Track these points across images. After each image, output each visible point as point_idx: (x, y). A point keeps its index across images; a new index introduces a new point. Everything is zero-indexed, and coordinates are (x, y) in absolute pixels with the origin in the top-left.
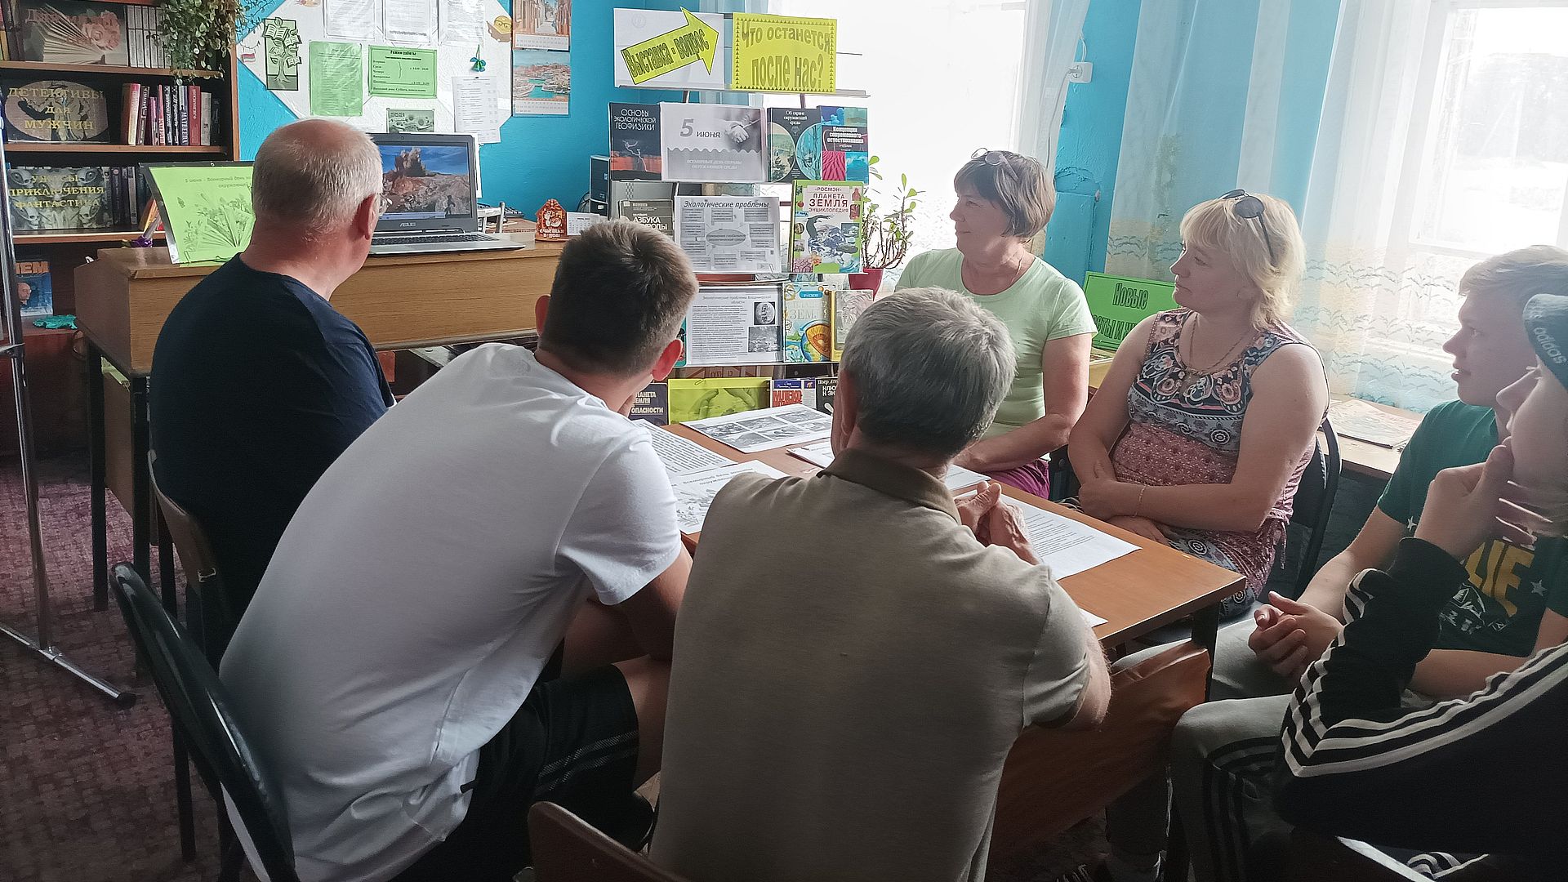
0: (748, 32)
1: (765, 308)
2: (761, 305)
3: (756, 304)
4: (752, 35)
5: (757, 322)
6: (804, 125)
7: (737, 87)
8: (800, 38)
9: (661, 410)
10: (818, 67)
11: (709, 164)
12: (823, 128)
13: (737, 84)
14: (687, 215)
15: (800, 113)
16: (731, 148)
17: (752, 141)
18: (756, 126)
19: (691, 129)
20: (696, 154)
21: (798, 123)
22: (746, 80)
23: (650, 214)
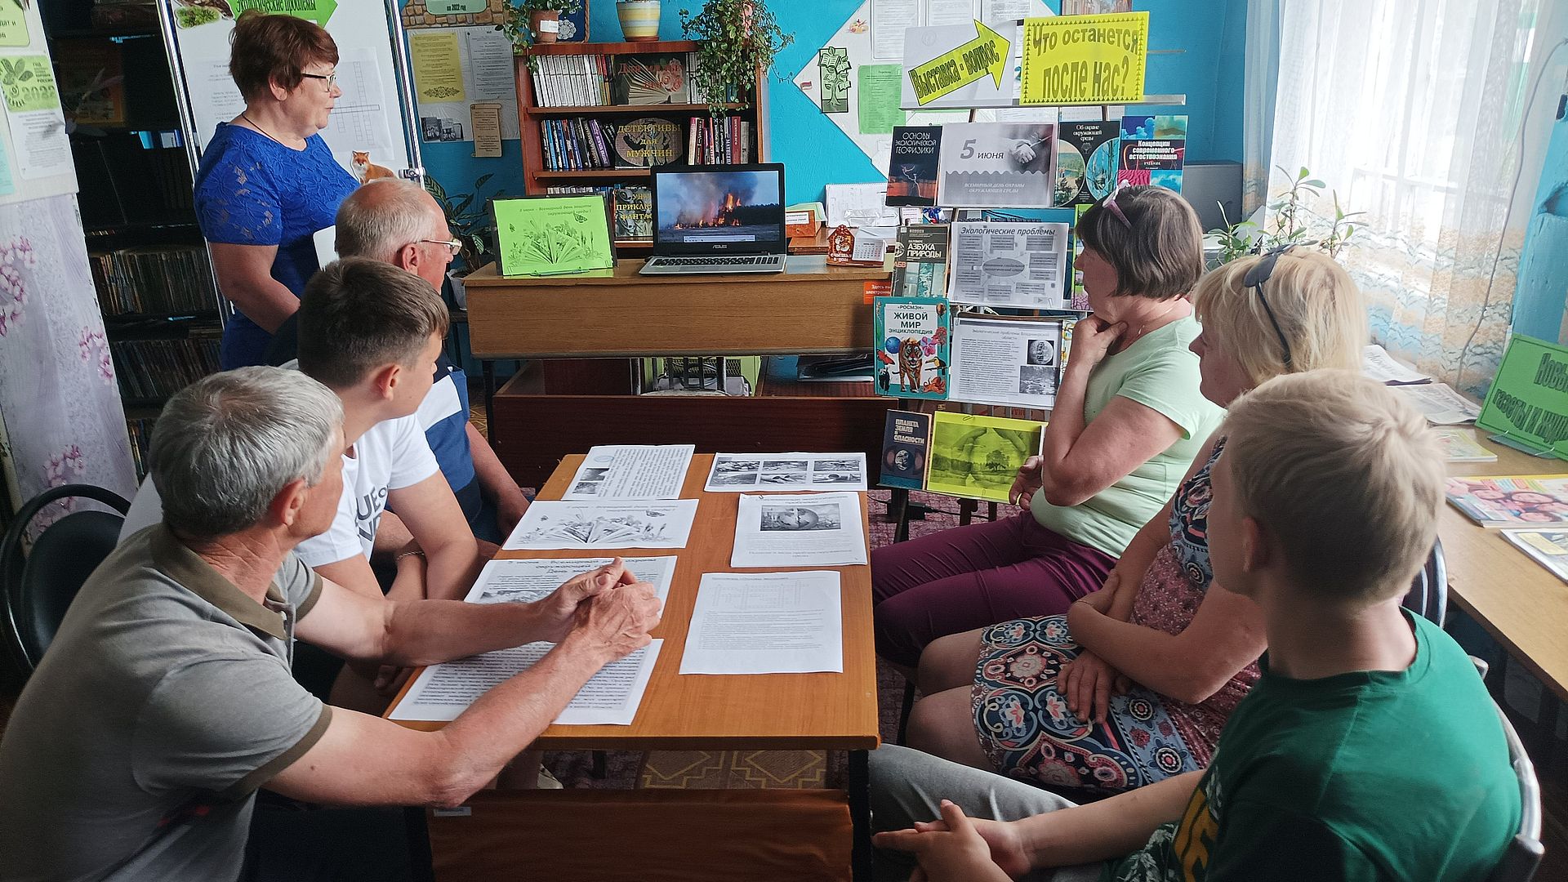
0: (1040, 39)
1: (1042, 346)
2: (1036, 343)
3: (1031, 342)
4: (1046, 41)
5: (1030, 361)
6: (1098, 141)
7: (1025, 102)
8: (1101, 38)
9: (923, 441)
10: (1122, 71)
11: (988, 188)
12: (1124, 143)
13: (1026, 97)
14: (965, 242)
15: (1094, 128)
16: (1014, 169)
17: (1041, 160)
18: (1045, 144)
19: (972, 150)
20: (975, 177)
21: (1090, 139)
22: (1036, 93)
23: (926, 241)
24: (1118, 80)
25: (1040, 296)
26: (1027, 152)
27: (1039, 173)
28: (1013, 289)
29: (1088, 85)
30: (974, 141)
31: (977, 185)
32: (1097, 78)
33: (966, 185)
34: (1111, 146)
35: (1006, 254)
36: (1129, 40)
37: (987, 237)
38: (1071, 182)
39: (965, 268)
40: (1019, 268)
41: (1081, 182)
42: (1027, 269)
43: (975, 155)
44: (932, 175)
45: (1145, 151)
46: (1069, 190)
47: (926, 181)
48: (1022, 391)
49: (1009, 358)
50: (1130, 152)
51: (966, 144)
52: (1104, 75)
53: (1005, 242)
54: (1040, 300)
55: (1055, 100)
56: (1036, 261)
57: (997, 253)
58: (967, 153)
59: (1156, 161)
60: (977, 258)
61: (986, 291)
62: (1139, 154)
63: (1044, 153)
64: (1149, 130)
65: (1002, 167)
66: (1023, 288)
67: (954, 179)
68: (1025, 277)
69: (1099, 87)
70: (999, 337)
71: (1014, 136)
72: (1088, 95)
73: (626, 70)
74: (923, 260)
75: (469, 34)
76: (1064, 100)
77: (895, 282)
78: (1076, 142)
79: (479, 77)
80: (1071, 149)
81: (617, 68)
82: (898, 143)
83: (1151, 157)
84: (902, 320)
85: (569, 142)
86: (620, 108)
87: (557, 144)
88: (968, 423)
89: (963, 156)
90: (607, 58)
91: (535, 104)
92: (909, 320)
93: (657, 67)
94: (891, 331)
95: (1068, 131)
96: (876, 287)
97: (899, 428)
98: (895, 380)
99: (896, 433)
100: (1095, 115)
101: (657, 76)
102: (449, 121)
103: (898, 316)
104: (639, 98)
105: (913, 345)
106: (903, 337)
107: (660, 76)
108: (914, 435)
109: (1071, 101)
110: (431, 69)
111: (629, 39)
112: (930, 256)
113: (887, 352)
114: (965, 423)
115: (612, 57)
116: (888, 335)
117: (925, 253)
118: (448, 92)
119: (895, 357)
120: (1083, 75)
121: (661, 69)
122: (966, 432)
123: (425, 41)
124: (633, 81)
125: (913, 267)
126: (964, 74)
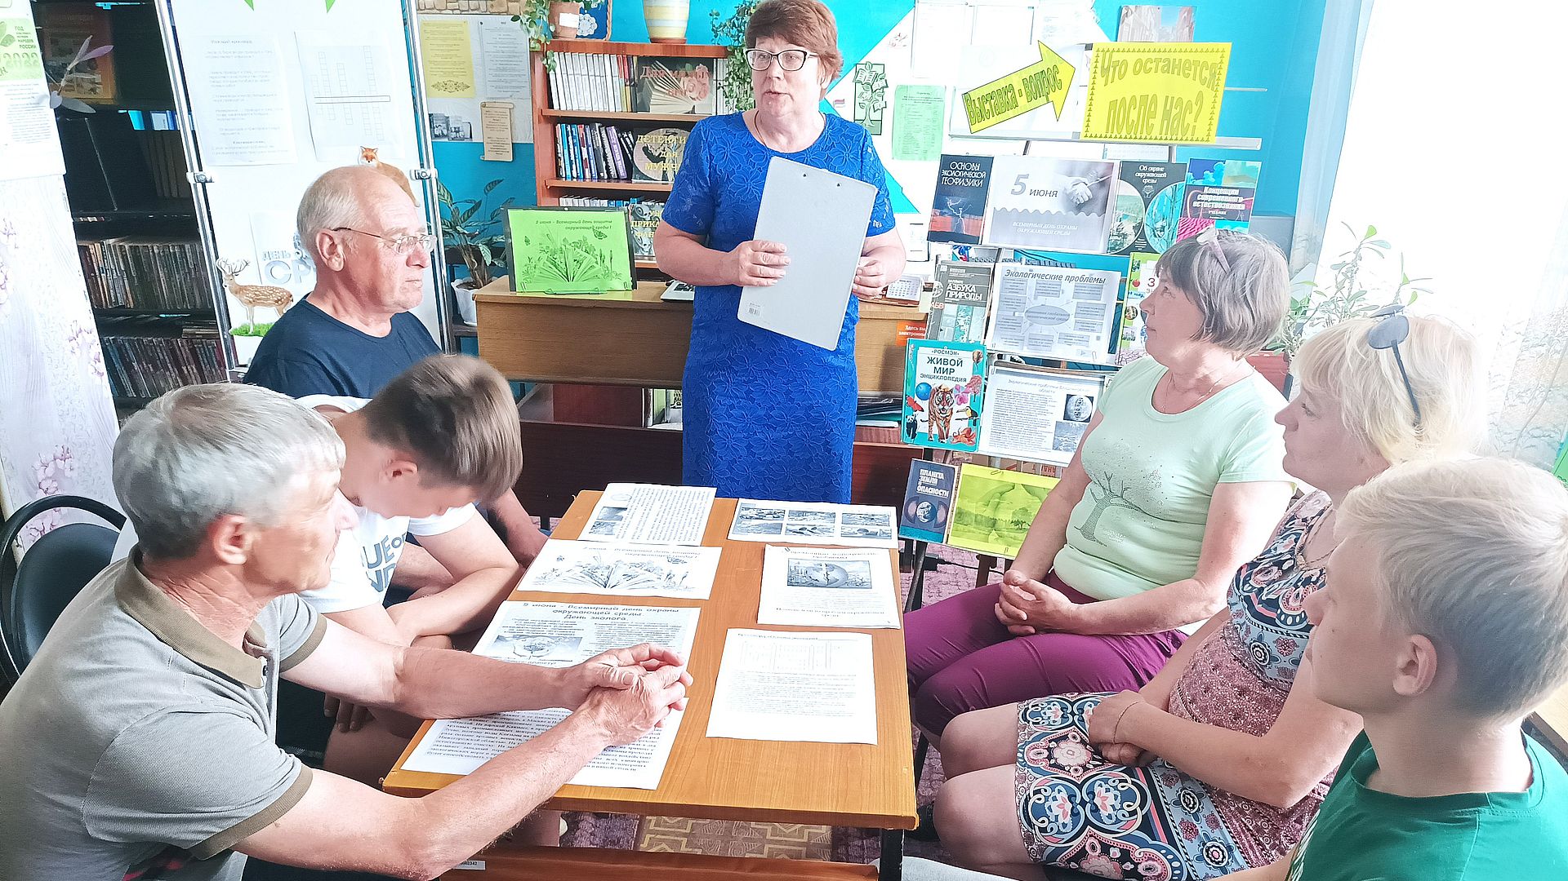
0: (1108, 68)
1: (1080, 402)
2: (1074, 399)
3: (1069, 396)
4: (1114, 70)
5: (1066, 417)
6: (1160, 185)
7: (1086, 136)
8: (1176, 70)
9: (947, 493)
10: (1195, 108)
11: (1038, 228)
12: (1189, 188)
13: (1087, 131)
14: (1008, 286)
15: (1158, 169)
16: (1068, 210)
17: (1096, 202)
18: (1104, 183)
19: (1024, 186)
20: (1024, 216)
21: (1153, 181)
22: (1099, 126)
23: (966, 281)
24: (1189, 118)
25: (1084, 348)
26: (1083, 192)
27: (1094, 215)
28: (1056, 339)
29: (1157, 122)
30: (1026, 176)
31: (1026, 225)
32: (1167, 114)
33: (1015, 224)
34: (1174, 191)
35: (1051, 301)
36: (1206, 74)
37: (1032, 282)
38: (1128, 228)
39: (1006, 313)
40: (1063, 317)
41: (1139, 228)
42: (1072, 319)
43: (1027, 191)
44: (980, 212)
45: (1210, 198)
46: (1125, 236)
47: (973, 217)
48: (1055, 448)
49: (1045, 413)
50: (1194, 198)
51: (1018, 179)
52: (1174, 112)
53: (1049, 288)
54: (1083, 353)
55: (1118, 136)
56: (1082, 310)
57: (1041, 300)
58: (1018, 188)
59: (1221, 210)
60: (1020, 302)
61: (1026, 340)
62: (1206, 201)
63: (1102, 194)
64: (1218, 176)
65: (1053, 205)
66: (1067, 339)
67: (1001, 214)
68: (1069, 327)
69: (1168, 123)
70: (1036, 390)
71: (1070, 174)
72: (1155, 133)
73: (650, 73)
74: (962, 302)
75: (481, 23)
76: (1128, 136)
77: (931, 323)
78: (1138, 184)
79: (491, 72)
80: (1132, 191)
81: (640, 72)
82: (945, 173)
83: (1217, 205)
84: (936, 365)
85: (584, 150)
86: (640, 116)
87: (572, 151)
88: (997, 477)
89: (1013, 192)
90: (629, 59)
91: (551, 106)
92: (942, 366)
93: (682, 72)
94: (923, 376)
95: (1129, 171)
96: (908, 328)
97: (923, 479)
98: (922, 428)
99: (920, 483)
100: (1161, 155)
101: (682, 82)
102: (458, 119)
103: (931, 360)
104: (662, 106)
105: (945, 393)
106: (935, 383)
107: (685, 83)
108: (938, 487)
109: (1136, 138)
110: (439, 59)
111: (653, 40)
112: (970, 298)
113: (916, 399)
114: (992, 477)
115: (635, 59)
116: (919, 380)
117: (965, 295)
118: (457, 86)
119: (925, 404)
120: (1152, 110)
121: (687, 75)
122: (993, 487)
123: (435, 29)
124: (656, 87)
125: (950, 309)
126: (1022, 101)
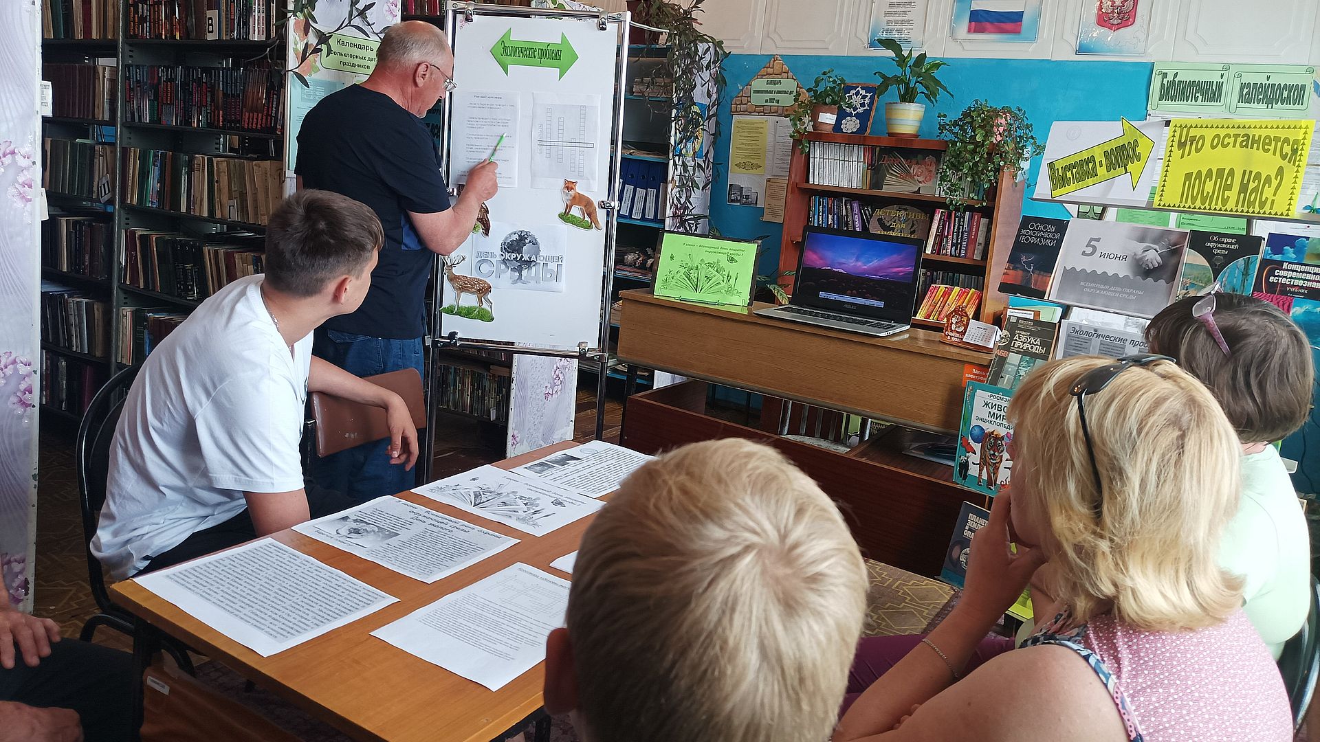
0: (1186, 141)
4: (1191, 144)
7: (1159, 205)
8: (1255, 145)
10: (1275, 183)
11: (1104, 290)
12: (1265, 263)
13: (1160, 200)
14: (1073, 343)
15: (1230, 240)
19: (1095, 248)
20: (1093, 277)
21: (1224, 252)
22: (1172, 196)
23: (1032, 334)
24: (1268, 192)
29: (1233, 194)
30: (1098, 240)
31: (1093, 285)
32: (1244, 188)
33: (1082, 281)
34: (1248, 264)
36: (1287, 149)
37: (1096, 342)
43: (1098, 253)
44: (1049, 268)
45: (1290, 274)
50: (1271, 273)
51: (1090, 241)
53: (1113, 350)
55: (1192, 206)
58: (1089, 250)
59: (1302, 287)
62: (1283, 277)
64: (1300, 251)
65: (1121, 269)
67: (1071, 275)
69: (1245, 196)
73: (887, 161)
75: (777, 122)
76: (1202, 207)
79: (778, 157)
81: (879, 158)
82: (1023, 232)
83: (1296, 282)
84: (990, 410)
85: (830, 217)
86: (875, 192)
87: (821, 217)
89: (1084, 253)
90: (873, 148)
91: (807, 181)
92: (996, 412)
93: (914, 161)
94: (978, 419)
95: (1199, 241)
96: (976, 372)
97: (970, 524)
99: (967, 528)
101: (912, 169)
103: (987, 404)
104: (893, 186)
105: (997, 438)
109: (1210, 209)
110: (744, 146)
111: (891, 134)
112: (1034, 350)
113: (970, 440)
115: (878, 149)
116: (974, 422)
117: (1030, 346)
118: (753, 166)
120: (1229, 183)
121: (917, 164)
123: (744, 125)
124: (891, 171)
125: (1014, 358)
126: (1102, 171)
